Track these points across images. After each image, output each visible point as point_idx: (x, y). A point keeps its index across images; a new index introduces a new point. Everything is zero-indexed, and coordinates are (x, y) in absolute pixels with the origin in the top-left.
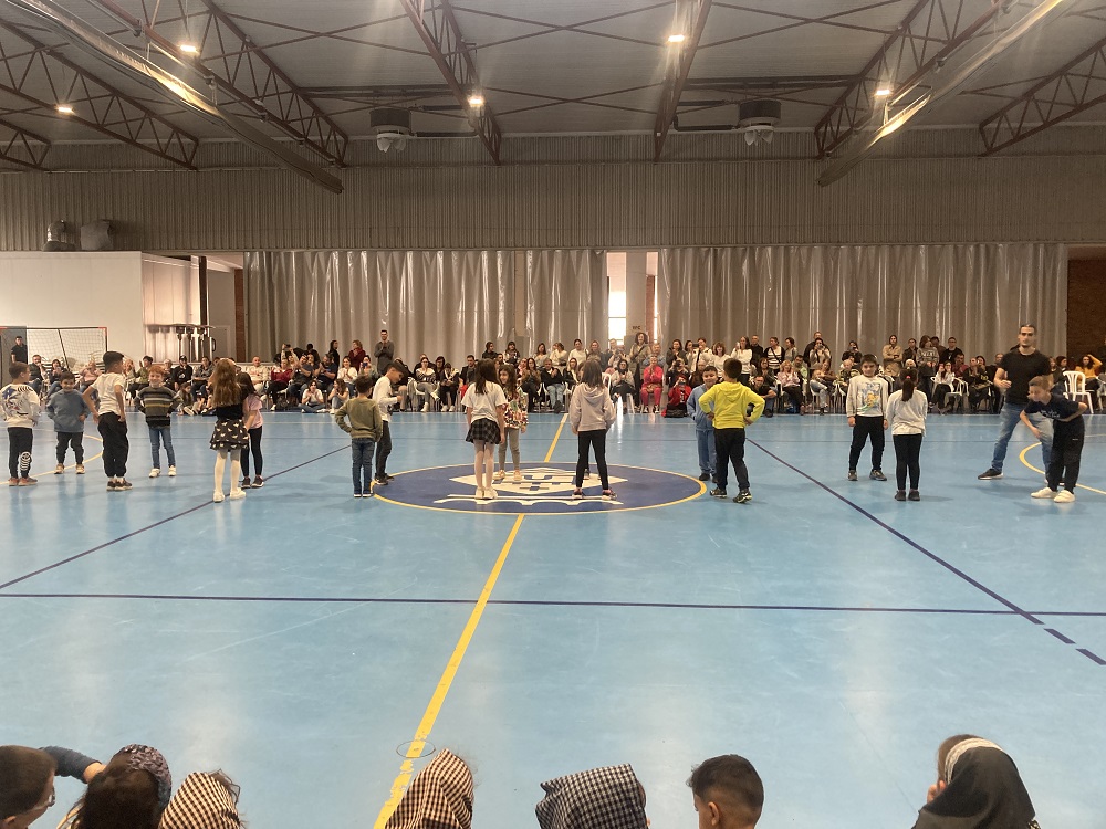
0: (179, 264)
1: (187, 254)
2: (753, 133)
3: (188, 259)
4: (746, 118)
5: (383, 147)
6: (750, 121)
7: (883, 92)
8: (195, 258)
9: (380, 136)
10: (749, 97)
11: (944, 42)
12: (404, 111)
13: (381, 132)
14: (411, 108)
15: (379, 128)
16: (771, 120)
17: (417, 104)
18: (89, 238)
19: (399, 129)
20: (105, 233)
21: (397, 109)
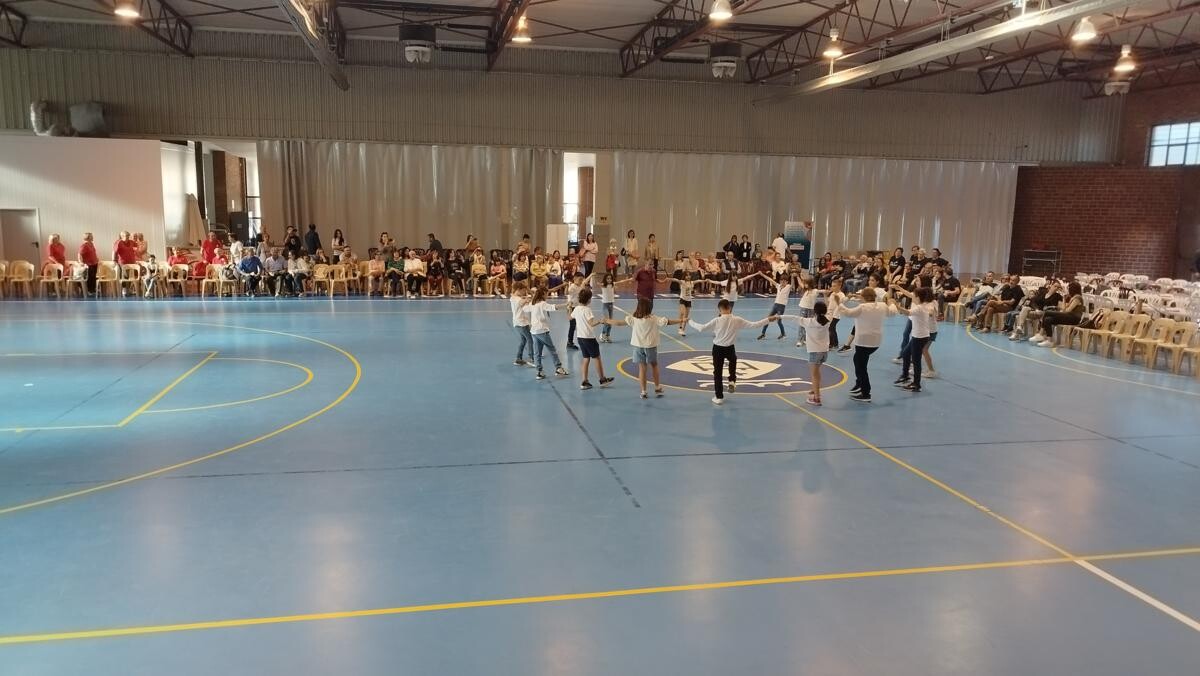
0: (175, 149)
1: (183, 139)
2: (721, 68)
3: (185, 144)
4: (716, 56)
5: (410, 58)
6: (719, 58)
7: (833, 54)
8: (191, 143)
9: (407, 49)
10: (720, 40)
11: (894, 28)
12: (431, 27)
13: (411, 45)
14: (436, 25)
15: (407, 42)
16: (735, 59)
17: (444, 22)
18: (79, 118)
19: (427, 43)
20: (100, 115)
21: (427, 27)
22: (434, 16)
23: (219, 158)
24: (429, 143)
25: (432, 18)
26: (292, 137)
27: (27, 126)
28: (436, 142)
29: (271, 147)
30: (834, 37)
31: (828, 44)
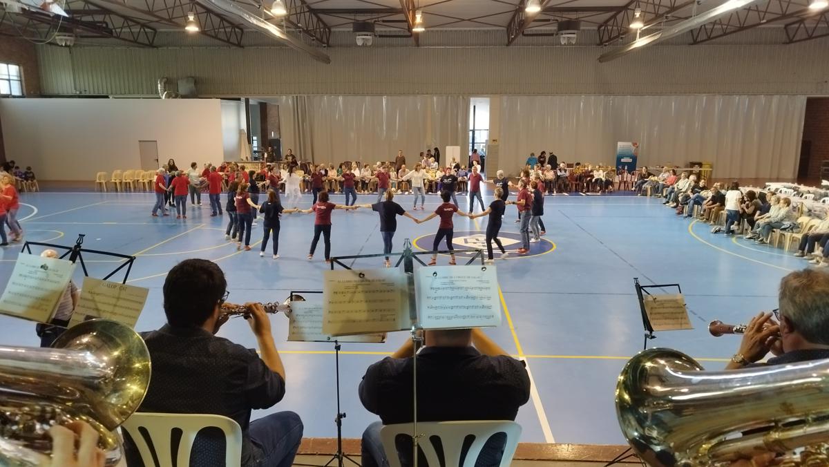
0: (233, 103)
1: (239, 97)
2: (565, 38)
3: (239, 99)
4: (561, 30)
5: (360, 43)
6: (564, 32)
7: (637, 26)
8: (243, 99)
9: (358, 37)
10: (564, 19)
11: (669, 8)
12: (372, 24)
13: (359, 35)
14: (375, 21)
15: (358, 33)
16: (576, 31)
17: (380, 19)
18: (183, 88)
19: (369, 33)
20: (193, 85)
21: (368, 23)
22: (375, 16)
23: (263, 107)
24: (381, 95)
25: (374, 17)
26: (299, 93)
27: (157, 92)
28: (386, 94)
29: (287, 100)
30: (638, 15)
31: (633, 19)
